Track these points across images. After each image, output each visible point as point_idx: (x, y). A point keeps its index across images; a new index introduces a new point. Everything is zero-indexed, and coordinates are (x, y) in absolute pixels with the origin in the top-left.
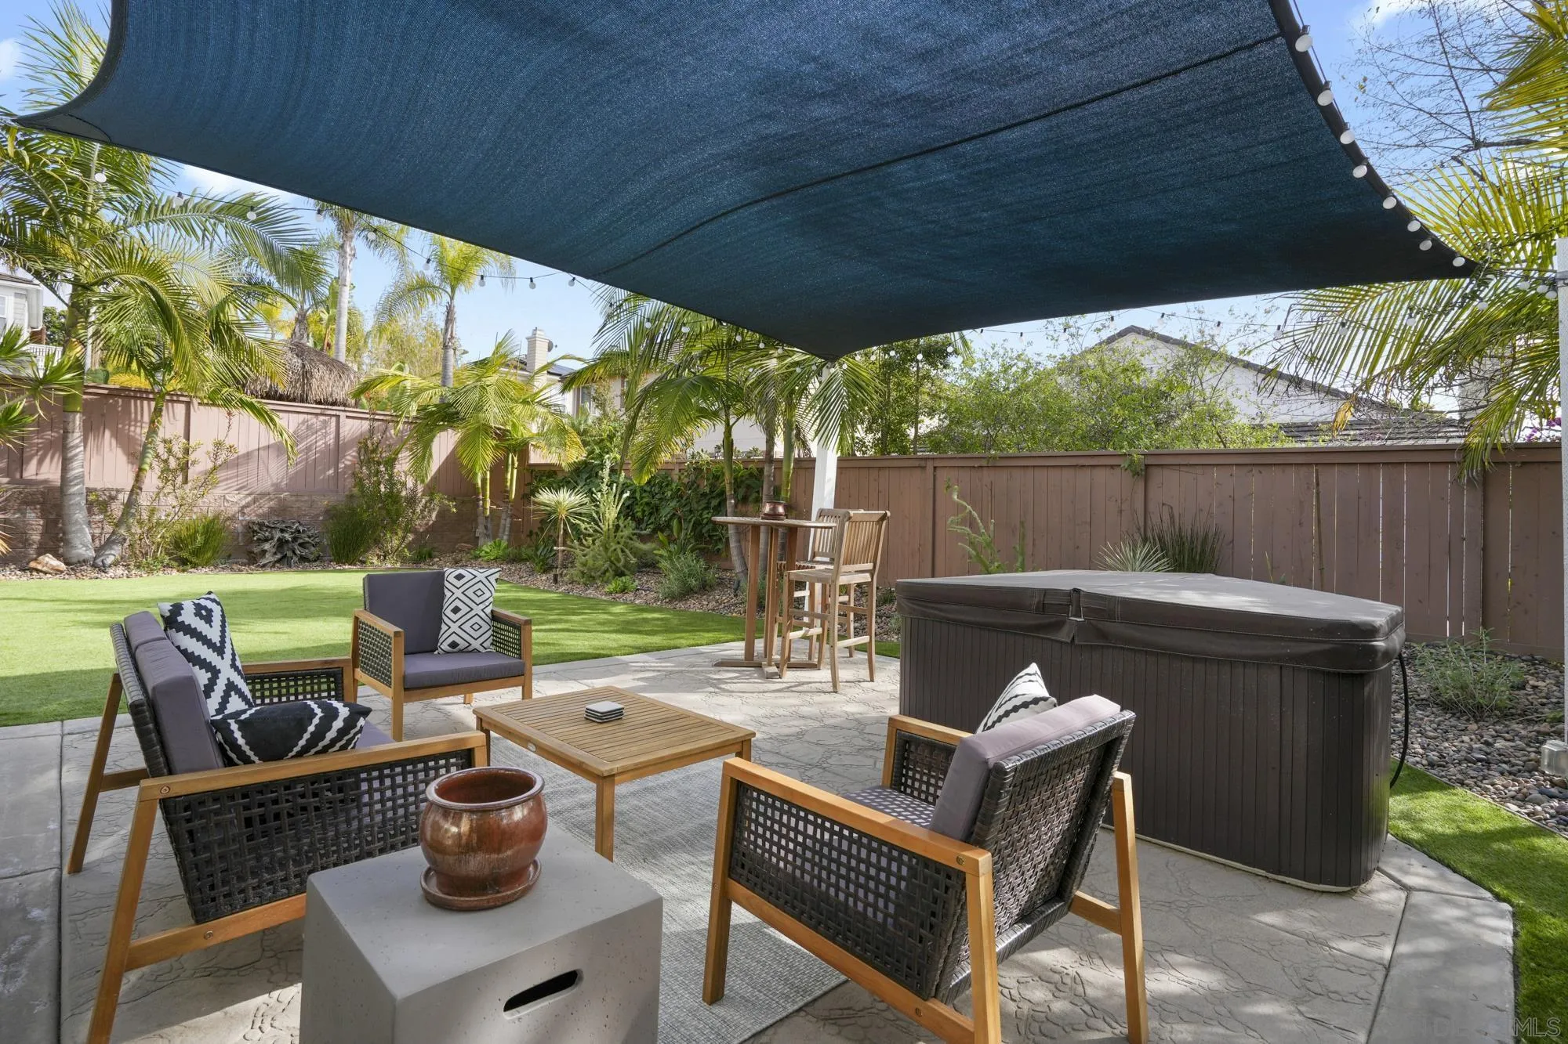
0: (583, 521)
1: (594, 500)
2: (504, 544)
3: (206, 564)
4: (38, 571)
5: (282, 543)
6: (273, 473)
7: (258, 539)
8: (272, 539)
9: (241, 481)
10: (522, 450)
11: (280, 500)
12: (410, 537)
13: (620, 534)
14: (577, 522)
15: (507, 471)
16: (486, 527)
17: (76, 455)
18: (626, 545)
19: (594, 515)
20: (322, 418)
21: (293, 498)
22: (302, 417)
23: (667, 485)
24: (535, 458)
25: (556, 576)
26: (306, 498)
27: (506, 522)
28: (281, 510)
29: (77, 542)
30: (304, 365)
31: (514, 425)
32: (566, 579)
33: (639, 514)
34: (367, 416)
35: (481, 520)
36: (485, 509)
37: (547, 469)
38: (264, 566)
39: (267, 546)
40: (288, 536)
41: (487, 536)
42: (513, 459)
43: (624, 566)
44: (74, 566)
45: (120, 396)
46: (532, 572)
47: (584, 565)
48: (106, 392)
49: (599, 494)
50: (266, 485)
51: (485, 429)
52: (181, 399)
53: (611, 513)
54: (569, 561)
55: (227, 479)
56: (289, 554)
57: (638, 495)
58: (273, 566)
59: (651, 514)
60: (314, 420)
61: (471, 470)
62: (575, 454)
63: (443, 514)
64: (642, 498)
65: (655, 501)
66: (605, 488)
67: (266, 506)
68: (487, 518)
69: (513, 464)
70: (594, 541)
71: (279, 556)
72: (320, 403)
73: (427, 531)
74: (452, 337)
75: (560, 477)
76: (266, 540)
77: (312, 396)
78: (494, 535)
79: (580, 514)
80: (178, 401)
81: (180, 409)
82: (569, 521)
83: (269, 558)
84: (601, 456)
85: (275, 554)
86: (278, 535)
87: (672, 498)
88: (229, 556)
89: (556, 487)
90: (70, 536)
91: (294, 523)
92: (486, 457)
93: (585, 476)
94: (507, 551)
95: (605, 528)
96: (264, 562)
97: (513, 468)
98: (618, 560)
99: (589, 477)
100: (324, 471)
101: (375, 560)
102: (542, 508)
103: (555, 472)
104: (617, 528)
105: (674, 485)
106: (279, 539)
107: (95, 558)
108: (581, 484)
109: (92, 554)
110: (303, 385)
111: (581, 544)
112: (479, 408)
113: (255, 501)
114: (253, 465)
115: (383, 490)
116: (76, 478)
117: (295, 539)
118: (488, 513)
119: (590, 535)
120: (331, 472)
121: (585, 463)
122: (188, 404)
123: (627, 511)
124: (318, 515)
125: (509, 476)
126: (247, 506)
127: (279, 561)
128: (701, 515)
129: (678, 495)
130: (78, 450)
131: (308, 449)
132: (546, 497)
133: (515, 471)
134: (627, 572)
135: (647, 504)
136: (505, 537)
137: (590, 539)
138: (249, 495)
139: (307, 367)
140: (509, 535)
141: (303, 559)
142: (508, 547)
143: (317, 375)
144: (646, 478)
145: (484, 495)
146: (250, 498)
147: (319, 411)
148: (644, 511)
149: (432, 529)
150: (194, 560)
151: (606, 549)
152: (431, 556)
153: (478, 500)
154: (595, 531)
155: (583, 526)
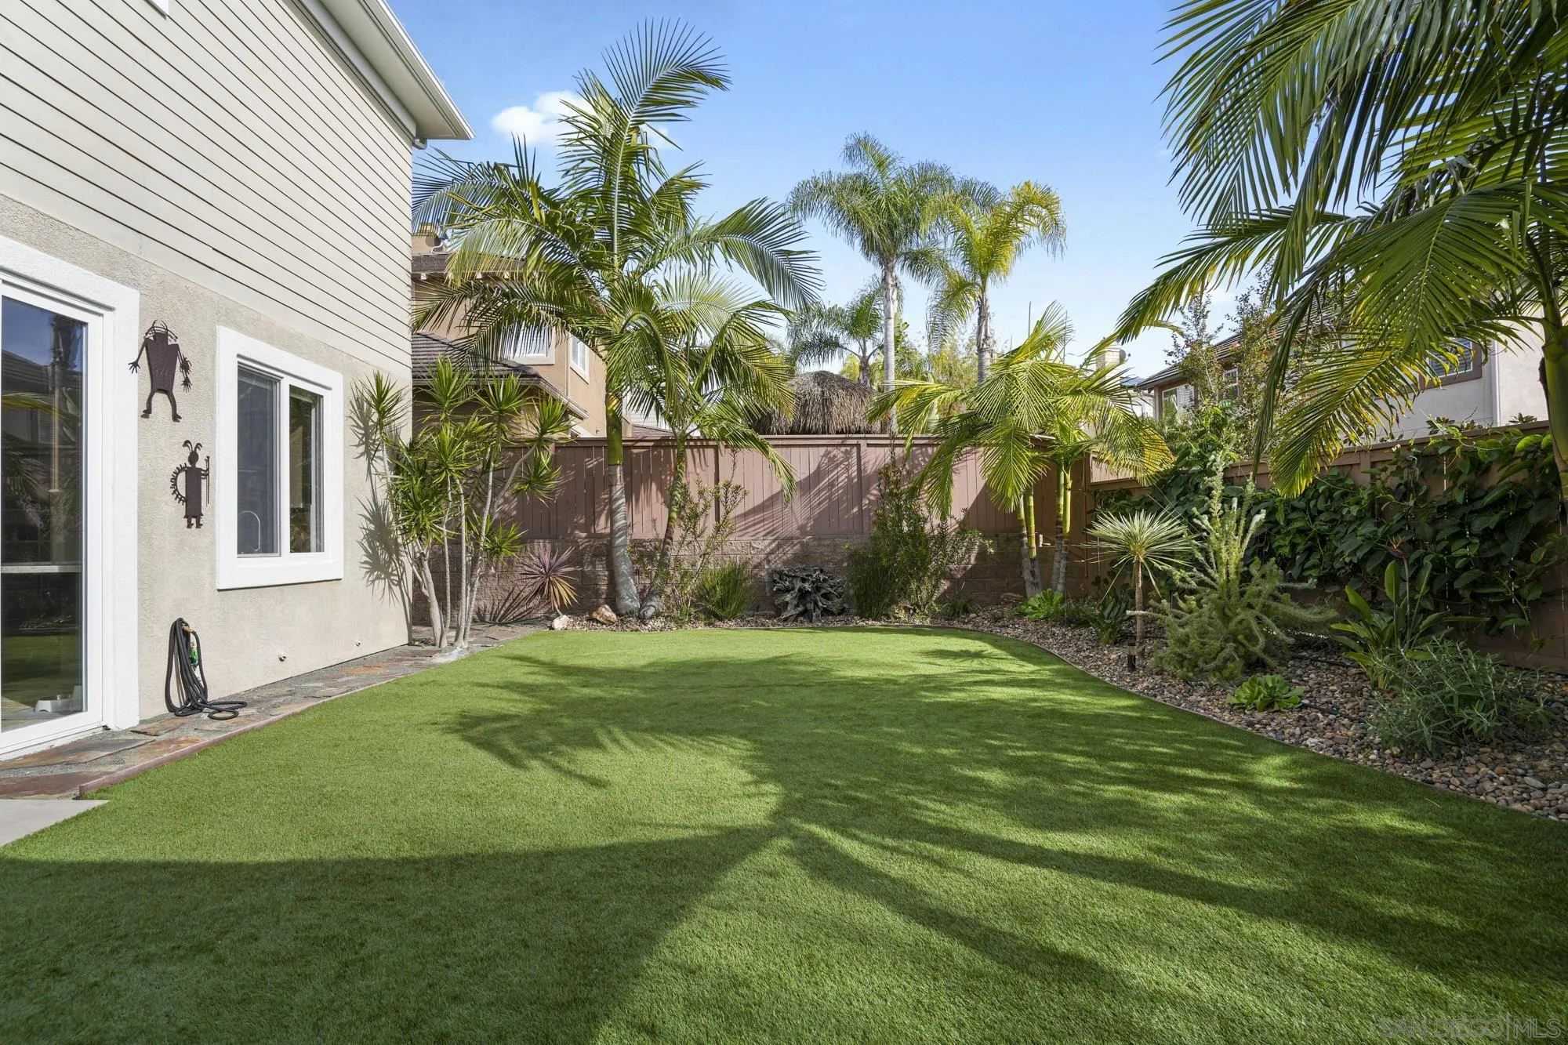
0: (1178, 567)
1: (1194, 529)
2: (1058, 597)
3: (733, 617)
4: (598, 622)
5: (803, 595)
6: (798, 514)
7: (778, 590)
8: (793, 589)
9: (768, 525)
10: (1079, 461)
11: (802, 544)
12: (945, 585)
13: (1251, 589)
14: (1166, 567)
15: (1059, 495)
16: (1033, 573)
17: (618, 507)
18: (1266, 609)
19: (1199, 556)
20: (843, 449)
21: (816, 543)
22: (823, 450)
23: (1344, 495)
24: (1099, 474)
25: (1131, 660)
26: (828, 542)
27: (1060, 565)
28: (804, 556)
29: (624, 593)
30: (823, 392)
31: (1063, 429)
32: (1151, 662)
33: (1286, 551)
34: (888, 442)
35: (1026, 563)
36: (1030, 548)
37: (1117, 487)
38: (786, 620)
39: (788, 597)
40: (807, 586)
41: (1036, 585)
42: (1066, 477)
43: (1265, 650)
44: (623, 615)
45: (661, 447)
46: (1096, 644)
47: (1184, 642)
48: (651, 444)
49: (1205, 518)
50: (792, 529)
51: (1017, 436)
52: (711, 443)
53: (1233, 552)
54: (1155, 631)
55: (754, 525)
56: (810, 606)
57: (1280, 517)
58: (796, 620)
59: (1310, 551)
60: (835, 452)
61: (1003, 495)
62: (1157, 461)
63: (982, 555)
64: (1288, 522)
65: (1320, 526)
66: (1216, 507)
67: (790, 551)
68: (1033, 560)
69: (1066, 484)
70: (1198, 601)
71: (801, 609)
72: (842, 432)
73: (964, 577)
74: (987, 337)
75: (1136, 498)
76: (787, 590)
77: (833, 426)
78: (1046, 584)
79: (1172, 554)
80: (708, 446)
81: (710, 452)
82: (1152, 567)
83: (791, 611)
84: (1202, 458)
85: (797, 606)
86: (798, 584)
87: (1360, 519)
88: (758, 608)
89: (1125, 512)
90: (618, 588)
91: (815, 571)
92: (1023, 474)
93: (1176, 492)
94: (1061, 607)
95: (1221, 579)
96: (785, 615)
97: (1066, 489)
98: (1251, 637)
99: (1183, 494)
100: (848, 509)
101: (902, 615)
102: (1105, 545)
103: (1129, 492)
104: (1246, 578)
105: (1364, 495)
106: (800, 590)
107: (640, 610)
108: (1172, 504)
109: (637, 605)
110: (823, 416)
111: (1176, 606)
112: (1006, 408)
113: (778, 547)
114: (778, 508)
115: (906, 529)
116: (620, 530)
117: (818, 589)
118: (1034, 553)
119: (1192, 592)
120: (855, 510)
121: (1175, 473)
122: (716, 448)
123: (1261, 547)
124: (842, 561)
125: (1062, 502)
126: (772, 552)
127: (801, 614)
128: (1447, 549)
129: (1374, 510)
130: (620, 502)
131: (831, 485)
132: (1110, 527)
133: (1069, 494)
134: (1271, 662)
135: (1301, 532)
136: (1060, 587)
137: (1192, 600)
138: (774, 541)
139: (827, 395)
140: (1065, 584)
141: (826, 612)
142: (1062, 601)
143: (836, 401)
144: (1303, 484)
145: (1029, 529)
146: (774, 545)
147: (840, 442)
148: (1293, 546)
149: (971, 575)
150: (719, 612)
151: (1226, 619)
152: (967, 611)
153: (1022, 536)
154: (1201, 583)
155: (1177, 575)
